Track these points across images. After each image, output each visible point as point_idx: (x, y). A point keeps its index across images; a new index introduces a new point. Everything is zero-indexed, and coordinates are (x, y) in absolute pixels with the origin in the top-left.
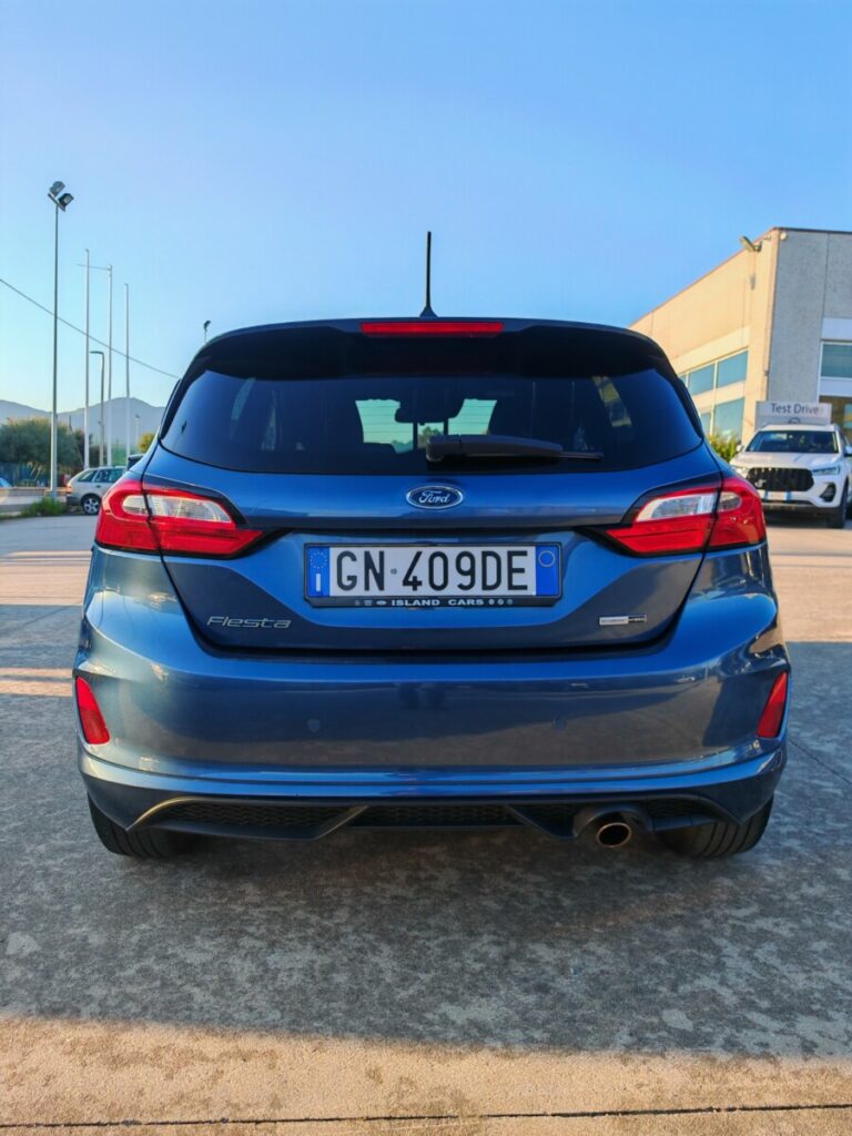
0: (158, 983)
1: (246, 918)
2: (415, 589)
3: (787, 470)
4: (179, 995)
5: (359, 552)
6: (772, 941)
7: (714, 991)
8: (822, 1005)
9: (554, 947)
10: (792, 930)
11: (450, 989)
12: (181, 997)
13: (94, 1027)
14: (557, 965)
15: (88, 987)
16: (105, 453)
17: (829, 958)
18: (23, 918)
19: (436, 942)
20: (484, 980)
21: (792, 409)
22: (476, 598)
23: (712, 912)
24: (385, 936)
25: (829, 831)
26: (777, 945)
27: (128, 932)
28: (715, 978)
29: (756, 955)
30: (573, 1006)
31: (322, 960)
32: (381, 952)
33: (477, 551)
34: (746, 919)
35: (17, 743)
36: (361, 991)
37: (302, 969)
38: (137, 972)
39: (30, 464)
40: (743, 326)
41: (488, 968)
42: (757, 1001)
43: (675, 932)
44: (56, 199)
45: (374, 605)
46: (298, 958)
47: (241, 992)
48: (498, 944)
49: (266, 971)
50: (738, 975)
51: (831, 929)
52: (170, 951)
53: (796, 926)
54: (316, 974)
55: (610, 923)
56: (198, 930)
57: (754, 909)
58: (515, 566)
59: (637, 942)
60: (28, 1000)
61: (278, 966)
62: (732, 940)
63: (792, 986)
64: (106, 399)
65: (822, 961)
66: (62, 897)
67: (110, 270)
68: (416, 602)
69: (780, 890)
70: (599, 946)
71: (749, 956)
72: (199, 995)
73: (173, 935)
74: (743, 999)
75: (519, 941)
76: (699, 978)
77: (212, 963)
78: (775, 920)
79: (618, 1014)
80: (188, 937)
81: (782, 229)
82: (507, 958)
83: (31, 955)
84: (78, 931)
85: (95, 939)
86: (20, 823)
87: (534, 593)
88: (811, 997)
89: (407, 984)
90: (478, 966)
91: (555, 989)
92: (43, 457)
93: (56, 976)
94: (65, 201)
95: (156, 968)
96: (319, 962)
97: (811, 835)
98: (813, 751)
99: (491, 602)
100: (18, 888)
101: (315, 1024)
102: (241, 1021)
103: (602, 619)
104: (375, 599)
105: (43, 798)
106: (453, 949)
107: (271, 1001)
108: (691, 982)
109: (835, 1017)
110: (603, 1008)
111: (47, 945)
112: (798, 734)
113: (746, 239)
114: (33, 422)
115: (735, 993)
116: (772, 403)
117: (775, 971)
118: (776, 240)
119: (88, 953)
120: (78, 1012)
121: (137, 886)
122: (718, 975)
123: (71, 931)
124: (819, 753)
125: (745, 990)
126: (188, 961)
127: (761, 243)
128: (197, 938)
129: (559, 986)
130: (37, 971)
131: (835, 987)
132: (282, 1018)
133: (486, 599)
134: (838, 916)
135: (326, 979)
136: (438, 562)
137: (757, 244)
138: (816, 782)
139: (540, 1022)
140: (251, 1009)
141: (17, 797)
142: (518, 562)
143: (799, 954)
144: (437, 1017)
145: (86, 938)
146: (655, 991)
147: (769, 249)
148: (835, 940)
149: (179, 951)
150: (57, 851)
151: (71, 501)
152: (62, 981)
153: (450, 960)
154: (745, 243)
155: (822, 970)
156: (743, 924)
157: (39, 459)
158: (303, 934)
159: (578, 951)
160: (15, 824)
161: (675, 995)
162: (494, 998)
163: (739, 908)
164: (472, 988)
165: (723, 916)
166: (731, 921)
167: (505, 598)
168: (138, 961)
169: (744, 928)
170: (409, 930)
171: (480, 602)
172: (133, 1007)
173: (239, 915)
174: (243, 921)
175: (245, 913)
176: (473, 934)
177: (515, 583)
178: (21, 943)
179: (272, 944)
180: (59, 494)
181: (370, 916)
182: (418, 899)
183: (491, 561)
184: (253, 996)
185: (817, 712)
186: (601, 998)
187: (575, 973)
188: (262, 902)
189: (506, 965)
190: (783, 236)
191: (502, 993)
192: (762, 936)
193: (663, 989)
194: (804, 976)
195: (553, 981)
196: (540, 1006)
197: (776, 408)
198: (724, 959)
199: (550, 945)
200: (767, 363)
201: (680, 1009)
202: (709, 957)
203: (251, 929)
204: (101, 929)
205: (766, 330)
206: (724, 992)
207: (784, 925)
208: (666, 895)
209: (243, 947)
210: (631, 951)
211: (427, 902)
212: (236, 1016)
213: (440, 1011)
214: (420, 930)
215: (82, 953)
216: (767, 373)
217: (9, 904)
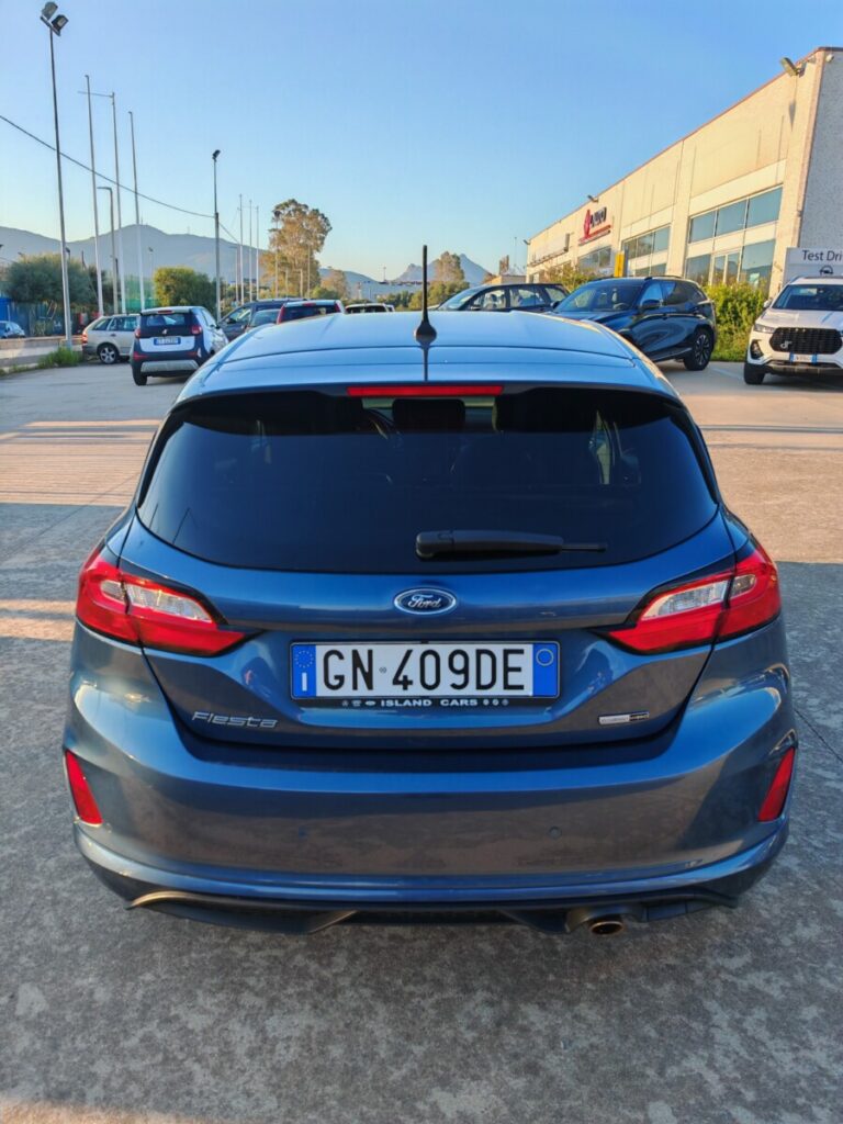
0: (160, 1057)
1: (246, 965)
2: (405, 688)
3: (815, 330)
4: (181, 1073)
5: (347, 649)
6: (763, 1004)
7: (701, 1075)
8: (808, 1099)
9: (545, 1009)
10: (783, 988)
11: (443, 1068)
12: (181, 1077)
13: (99, 1118)
14: (547, 1036)
15: (92, 1063)
16: (119, 290)
17: (818, 1031)
18: (33, 964)
19: (431, 1001)
20: (475, 1055)
21: (825, 257)
22: (469, 698)
23: (705, 962)
24: (381, 993)
25: (828, 844)
26: (767, 1011)
27: (133, 984)
28: (702, 1057)
29: (745, 1025)
30: (562, 1095)
31: (320, 1025)
32: (376, 1013)
33: (471, 649)
34: (737, 973)
35: (29, 709)
36: (356, 1071)
37: (299, 1039)
38: (142, 1041)
39: (45, 303)
40: (779, 160)
41: (480, 1039)
42: (743, 1090)
43: (666, 991)
44: (50, 22)
45: (363, 706)
46: (296, 1022)
47: (239, 1069)
48: (491, 1003)
49: (265, 1040)
50: (726, 1055)
51: (822, 988)
52: (173, 1013)
53: (788, 984)
54: (314, 1046)
55: (603, 977)
56: (200, 982)
57: (747, 958)
58: (511, 665)
59: (628, 1005)
60: (36, 1079)
61: (276, 1034)
62: (724, 1004)
63: (779, 1071)
64: (116, 228)
65: (811, 1035)
66: (69, 935)
67: (113, 96)
68: (407, 703)
69: (774, 930)
70: (590, 1008)
71: (737, 1026)
72: (201, 1075)
73: (177, 989)
74: (730, 1088)
75: (512, 1000)
76: (687, 1056)
77: (212, 1028)
78: (767, 975)
79: (605, 1107)
80: (190, 992)
81: (828, 49)
82: (498, 1024)
83: (39, 1015)
84: (85, 982)
85: (102, 995)
86: (32, 827)
87: (531, 693)
88: (797, 1086)
89: (400, 1060)
90: (470, 1036)
91: (545, 1070)
92: (57, 297)
93: (64, 1047)
94: (60, 23)
95: (159, 1035)
96: (316, 1030)
97: (810, 850)
98: (819, 726)
99: (486, 702)
100: (29, 921)
101: (310, 1117)
102: (239, 1110)
103: (601, 719)
104: (364, 700)
105: (54, 790)
106: (446, 1011)
107: (268, 1084)
108: (679, 1063)
109: (819, 1116)
110: (591, 1098)
111: (56, 1003)
112: (805, 700)
113: (788, 60)
114: (45, 259)
115: (721, 1080)
116: (804, 251)
117: (763, 1050)
118: (821, 63)
119: (93, 1014)
120: (83, 1095)
121: (142, 919)
122: (706, 1054)
123: (79, 982)
124: (826, 728)
125: (731, 1076)
126: (190, 1026)
127: (804, 66)
128: (199, 992)
129: (549, 1066)
130: (44, 1038)
131: (823, 1072)
132: (279, 1107)
133: (480, 700)
134: (830, 970)
135: (322, 1053)
136: (430, 660)
137: (799, 66)
138: (819, 771)
139: (527, 1116)
140: (248, 1094)
141: (29, 788)
142: (513, 660)
143: (789, 1024)
144: (427, 1108)
145: (91, 993)
146: (643, 1075)
147: (812, 72)
148: (825, 1005)
149: (182, 1013)
150: (65, 868)
151: (87, 351)
152: (69, 1054)
153: (444, 1027)
154: (787, 65)
155: (809, 1048)
156: (735, 979)
157: (54, 298)
158: (302, 989)
159: (569, 1016)
160: (26, 829)
161: (662, 1081)
162: (485, 1082)
163: (731, 956)
164: (464, 1066)
165: (715, 968)
166: (723, 976)
167: (500, 699)
168: (142, 1026)
169: (734, 985)
170: (405, 983)
171: (474, 702)
172: (135, 1090)
173: (241, 961)
174: (244, 969)
175: (246, 958)
176: (468, 990)
177: (511, 682)
178: (32, 999)
179: (272, 1002)
180: (75, 343)
181: (368, 963)
182: (415, 940)
183: (486, 660)
184: (251, 1076)
185: (826, 668)
186: (588, 1083)
187: (565, 1048)
188: (263, 942)
189: (497, 1034)
190: (829, 57)
191: (493, 1074)
192: (754, 998)
193: (650, 1072)
194: (791, 1056)
195: (543, 1058)
196: (529, 1095)
197: (808, 255)
198: (713, 1030)
199: (542, 1006)
200: (801, 203)
201: (667, 1102)
202: (697, 1026)
203: (252, 981)
204: (107, 979)
205: (803, 165)
206: (711, 1077)
207: (777, 981)
208: (660, 935)
209: (243, 1006)
210: (622, 1017)
211: (425, 944)
212: (234, 1103)
213: (431, 1100)
214: (415, 984)
215: (88, 1014)
216: (801, 214)
217: (19, 944)
